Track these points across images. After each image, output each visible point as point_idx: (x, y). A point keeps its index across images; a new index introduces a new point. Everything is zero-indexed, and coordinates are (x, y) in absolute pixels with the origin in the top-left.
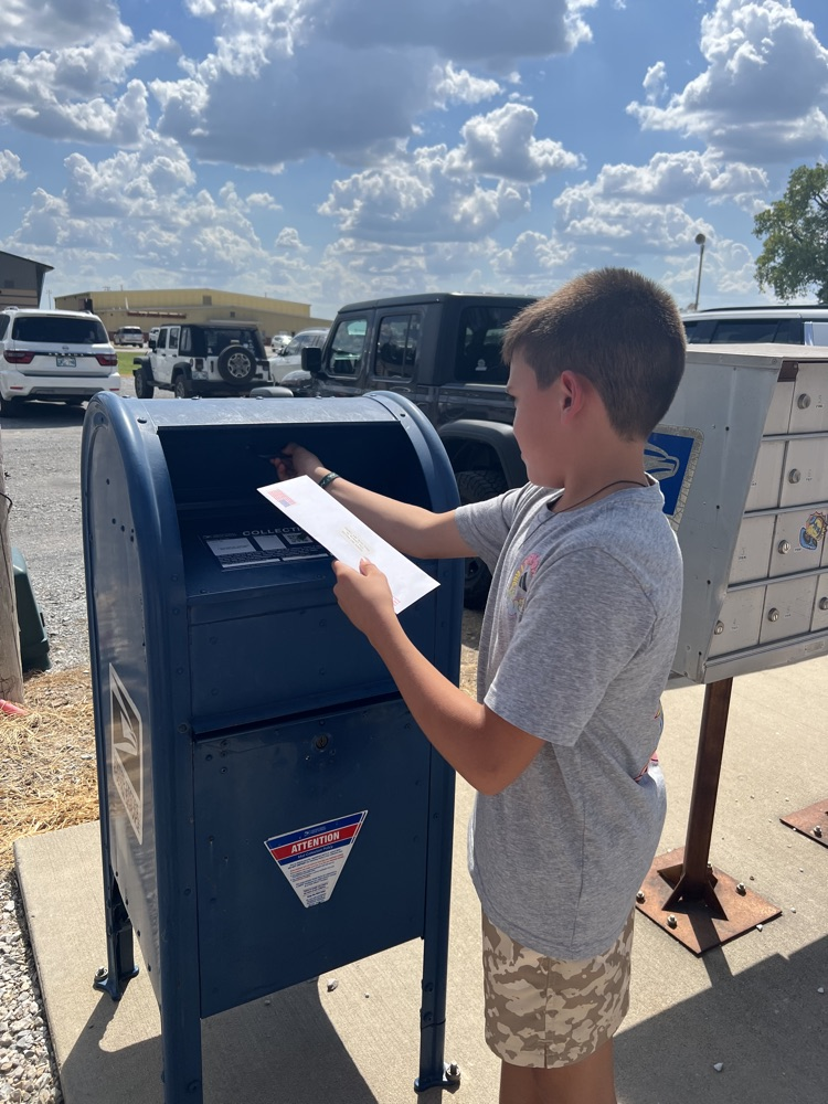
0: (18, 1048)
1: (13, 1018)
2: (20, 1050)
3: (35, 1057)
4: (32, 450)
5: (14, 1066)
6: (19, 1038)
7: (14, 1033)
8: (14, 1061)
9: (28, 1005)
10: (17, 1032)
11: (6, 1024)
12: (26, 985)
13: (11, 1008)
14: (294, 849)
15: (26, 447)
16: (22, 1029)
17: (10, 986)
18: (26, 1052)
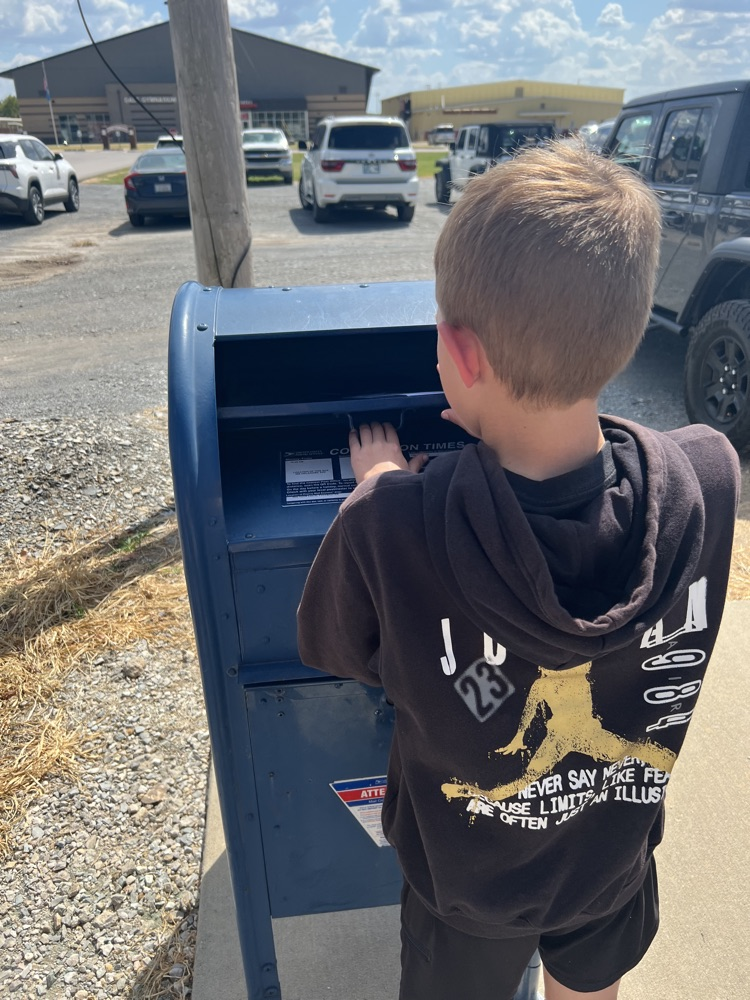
0: (181, 842)
1: (185, 812)
2: (183, 845)
3: (190, 855)
4: (333, 257)
5: (175, 859)
6: (184, 833)
7: (182, 828)
8: (176, 854)
9: (199, 803)
10: (184, 827)
11: (178, 816)
12: (202, 785)
13: (187, 802)
14: (364, 794)
15: (331, 253)
16: (188, 826)
17: (191, 780)
18: (186, 848)
